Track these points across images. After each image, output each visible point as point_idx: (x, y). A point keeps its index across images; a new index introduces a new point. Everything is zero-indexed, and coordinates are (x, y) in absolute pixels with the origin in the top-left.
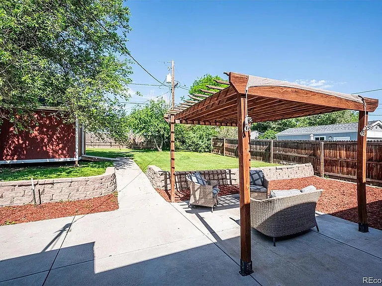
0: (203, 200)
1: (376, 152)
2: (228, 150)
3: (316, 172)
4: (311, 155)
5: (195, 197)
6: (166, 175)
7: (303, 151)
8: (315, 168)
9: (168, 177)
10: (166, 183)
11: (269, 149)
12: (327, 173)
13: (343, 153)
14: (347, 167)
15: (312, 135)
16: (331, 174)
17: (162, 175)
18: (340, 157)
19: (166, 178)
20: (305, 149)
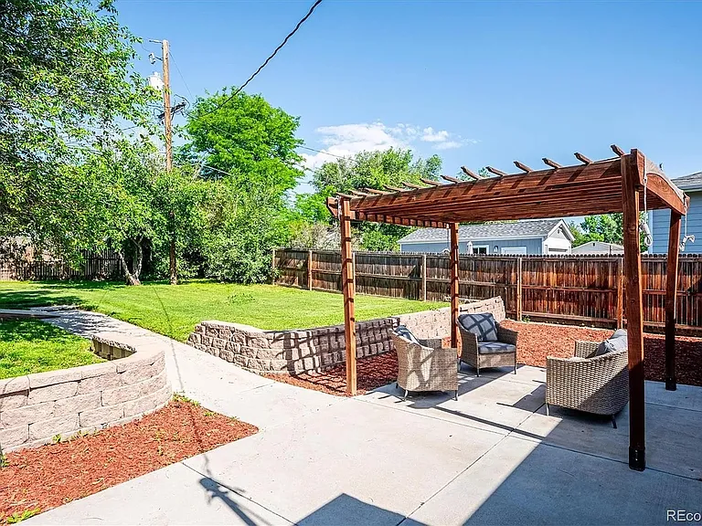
0: (439, 378)
1: (599, 273)
2: (319, 276)
3: (508, 312)
4: (499, 282)
5: (420, 376)
6: (288, 338)
7: (486, 275)
8: (507, 307)
9: (293, 344)
10: (289, 357)
11: (417, 272)
12: (528, 314)
13: (553, 276)
14: (559, 300)
15: (470, 243)
16: (533, 314)
17: (276, 340)
18: (548, 283)
19: (288, 348)
20: (489, 271)
